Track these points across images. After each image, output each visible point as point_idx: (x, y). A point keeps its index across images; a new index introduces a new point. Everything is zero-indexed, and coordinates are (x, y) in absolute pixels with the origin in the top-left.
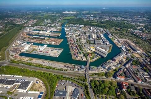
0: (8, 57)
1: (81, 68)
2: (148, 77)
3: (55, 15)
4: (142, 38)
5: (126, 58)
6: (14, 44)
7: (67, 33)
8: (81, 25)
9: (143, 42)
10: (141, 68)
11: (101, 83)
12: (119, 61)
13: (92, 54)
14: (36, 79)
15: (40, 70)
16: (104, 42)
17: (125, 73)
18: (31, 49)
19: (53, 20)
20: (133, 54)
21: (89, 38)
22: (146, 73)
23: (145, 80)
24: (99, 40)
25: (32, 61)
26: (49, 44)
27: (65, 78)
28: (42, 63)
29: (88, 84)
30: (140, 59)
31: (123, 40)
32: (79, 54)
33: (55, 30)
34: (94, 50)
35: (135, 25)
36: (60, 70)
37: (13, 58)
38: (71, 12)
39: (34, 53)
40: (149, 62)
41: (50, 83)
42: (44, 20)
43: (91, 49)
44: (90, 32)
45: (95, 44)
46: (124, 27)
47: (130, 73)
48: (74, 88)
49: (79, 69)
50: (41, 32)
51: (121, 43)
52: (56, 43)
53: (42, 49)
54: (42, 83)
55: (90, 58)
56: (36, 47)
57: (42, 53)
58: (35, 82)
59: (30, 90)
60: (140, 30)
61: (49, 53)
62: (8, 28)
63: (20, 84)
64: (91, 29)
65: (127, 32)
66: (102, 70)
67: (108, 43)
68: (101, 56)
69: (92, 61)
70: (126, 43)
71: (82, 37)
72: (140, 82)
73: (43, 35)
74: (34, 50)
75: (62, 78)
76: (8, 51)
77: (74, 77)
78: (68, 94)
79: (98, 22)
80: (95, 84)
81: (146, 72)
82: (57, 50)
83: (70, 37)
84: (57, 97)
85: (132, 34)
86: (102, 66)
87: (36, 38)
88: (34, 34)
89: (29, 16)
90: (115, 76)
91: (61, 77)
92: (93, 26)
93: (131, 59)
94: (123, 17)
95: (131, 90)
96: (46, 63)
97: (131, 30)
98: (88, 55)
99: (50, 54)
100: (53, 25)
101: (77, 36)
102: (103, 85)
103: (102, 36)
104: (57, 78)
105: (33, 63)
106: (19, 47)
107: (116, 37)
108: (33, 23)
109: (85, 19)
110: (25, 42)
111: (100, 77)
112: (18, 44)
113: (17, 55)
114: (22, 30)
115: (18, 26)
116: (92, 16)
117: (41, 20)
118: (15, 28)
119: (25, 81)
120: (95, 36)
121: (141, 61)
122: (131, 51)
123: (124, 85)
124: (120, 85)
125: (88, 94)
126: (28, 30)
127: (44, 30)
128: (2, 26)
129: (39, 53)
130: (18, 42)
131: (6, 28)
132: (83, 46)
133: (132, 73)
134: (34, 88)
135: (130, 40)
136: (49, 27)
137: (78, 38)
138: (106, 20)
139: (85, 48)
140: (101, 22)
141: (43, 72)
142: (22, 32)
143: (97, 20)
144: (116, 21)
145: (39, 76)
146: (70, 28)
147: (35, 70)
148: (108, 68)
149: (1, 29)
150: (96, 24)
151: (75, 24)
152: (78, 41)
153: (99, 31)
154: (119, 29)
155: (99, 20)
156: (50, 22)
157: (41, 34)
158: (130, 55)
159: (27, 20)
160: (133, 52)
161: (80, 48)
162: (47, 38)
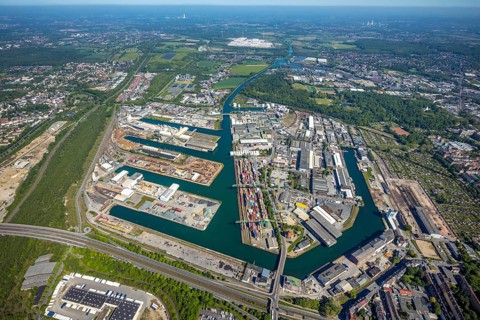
0: (84, 217)
1: (260, 275)
3: (208, 53)
4: (465, 180)
5: (390, 253)
6: (97, 174)
7: (236, 138)
8: (281, 107)
9: (460, 197)
10: (426, 296)
12: (368, 263)
13: (296, 229)
14: (150, 296)
15: (158, 268)
16: (338, 188)
17: (373, 307)
18: (138, 194)
19: (201, 76)
20: (418, 242)
21: (298, 167)
22: (433, 316)
24: (327, 174)
25: (140, 236)
26: (183, 178)
27: (218, 301)
28: (165, 248)
30: (432, 264)
31: (401, 182)
32: (260, 228)
33: (202, 123)
34: (304, 216)
35: (460, 115)
36: (207, 274)
37: (97, 221)
38: (256, 43)
39: (145, 211)
40: (456, 277)
41: (182, 312)
42: (171, 75)
43: (297, 211)
44: (303, 139)
45: (311, 192)
46: (417, 126)
47: (387, 311)
49: (254, 280)
50: (165, 131)
51: (390, 196)
52: (203, 178)
53: (166, 199)
54: (163, 311)
55: (288, 245)
56: (150, 186)
57: (164, 210)
58: (148, 306)
60: (466, 141)
61: (182, 214)
62: (77, 105)
63: (114, 306)
64: (308, 128)
65: (423, 149)
66: (315, 290)
67: (350, 194)
68: (319, 239)
69: (292, 255)
70: (406, 196)
71: (279, 158)
73: (170, 143)
74: (146, 199)
75: (211, 302)
76: (83, 195)
77: (239, 303)
79: (336, 92)
81: (433, 312)
82: (204, 206)
83: (243, 157)
85: (435, 157)
86: (316, 276)
87: (150, 154)
88: (145, 137)
89: (133, 54)
90: (344, 316)
91: (207, 299)
92: (319, 111)
93: (404, 260)
94: (426, 75)
96: (175, 248)
97: (437, 141)
98: (284, 234)
99: (185, 218)
100: (197, 101)
101: (262, 155)
103: (339, 162)
104: (198, 301)
105: (144, 245)
106: (108, 186)
107: (382, 166)
108: (142, 91)
109: (296, 78)
110: (121, 165)
111: (307, 310)
112: (104, 174)
113: (105, 214)
114: (113, 118)
115: (102, 101)
116: (322, 66)
117: (165, 73)
118: (94, 110)
119: (128, 299)
120: (318, 158)
121: (431, 272)
122: (413, 229)
126: (130, 118)
127: (173, 120)
128: (59, 96)
129: (158, 212)
130: (106, 166)
131: (71, 105)
132: (277, 195)
133: (394, 311)
135: (424, 183)
136: (187, 106)
137: (265, 162)
138: (363, 87)
139: (280, 205)
140: (346, 97)
141: (167, 276)
142: (114, 128)
143: (337, 84)
144: (398, 93)
145: (158, 290)
146: (247, 118)
147: (148, 268)
148: (333, 285)
149: (58, 110)
150: (329, 102)
151: (262, 100)
152: (264, 174)
153: (333, 139)
154: (400, 131)
155: (341, 87)
156: (190, 86)
157: (164, 138)
158: (405, 245)
159: (126, 74)
160: (416, 236)
161: (268, 203)
162: (179, 156)
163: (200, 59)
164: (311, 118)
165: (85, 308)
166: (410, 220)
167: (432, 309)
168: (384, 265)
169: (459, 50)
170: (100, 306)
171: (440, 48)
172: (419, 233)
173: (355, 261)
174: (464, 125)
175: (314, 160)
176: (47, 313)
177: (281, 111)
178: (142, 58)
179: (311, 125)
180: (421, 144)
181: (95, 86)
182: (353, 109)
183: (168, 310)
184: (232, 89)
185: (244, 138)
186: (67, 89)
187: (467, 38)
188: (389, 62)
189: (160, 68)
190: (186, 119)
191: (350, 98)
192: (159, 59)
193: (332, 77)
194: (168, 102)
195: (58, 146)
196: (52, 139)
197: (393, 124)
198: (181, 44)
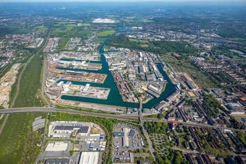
0: (49, 101)
1: (133, 110)
2: (197, 116)
3: (83, 27)
4: (203, 70)
5: (179, 97)
6: (48, 84)
7: (109, 64)
8: (126, 49)
9: (202, 76)
10: (193, 108)
11: (154, 124)
12: (172, 101)
13: (144, 94)
14: (92, 124)
15: (92, 114)
16: (157, 78)
17: (176, 114)
18: (71, 90)
19: (84, 38)
21: (139, 72)
22: (196, 113)
23: (194, 119)
24: (152, 73)
25: (79, 105)
26: (90, 82)
27: (120, 121)
28: (92, 107)
29: (142, 125)
30: (194, 98)
31: (180, 73)
32: (129, 95)
33: (92, 59)
34: (146, 89)
35: (199, 47)
36: (113, 113)
37: (56, 102)
38: (107, 21)
39: (78, 96)
40: (202, 101)
41: (107, 126)
42: (68, 38)
43: (142, 88)
44: (139, 61)
45: (147, 81)
46: (184, 53)
47: (181, 114)
48: (130, 130)
49: (132, 112)
50: (75, 64)
51: (177, 79)
52: (99, 80)
53: (86, 90)
54: (99, 127)
55: (142, 100)
56: (76, 86)
57: (86, 94)
58: (92, 127)
59: (90, 133)
60: (202, 57)
61: (95, 95)
62: (22, 55)
63: (78, 129)
64: (140, 57)
65: (187, 61)
66: (155, 112)
67: (162, 79)
68: (153, 96)
69: (144, 102)
70: (183, 78)
71: (131, 70)
72: (188, 121)
73: (79, 68)
74: (76, 92)
75: (117, 122)
76: (45, 93)
77: (128, 120)
78: (126, 134)
79: (149, 41)
80: (148, 125)
82: (104, 91)
83: (115, 71)
84: (116, 137)
85: (192, 64)
86: (154, 108)
87: (71, 74)
88: (66, 67)
89: (43, 29)
90: (166, 117)
91: (115, 121)
92: (143, 50)
93: (184, 98)
94: (185, 32)
95: (179, 128)
96: (96, 107)
97: (192, 58)
98: (139, 96)
100: (85, 49)
101: (123, 69)
102: (155, 126)
103: (156, 69)
104: (112, 122)
106: (56, 88)
107: (172, 69)
108: (55, 46)
109: (130, 36)
110: (58, 80)
111: (153, 118)
112: (52, 84)
113: (59, 99)
114: (45, 60)
115: (35, 53)
116: (140, 31)
117: (64, 38)
119: (82, 126)
120: (147, 68)
121: (194, 101)
122: (187, 88)
123: (174, 124)
124: (170, 125)
125: (142, 133)
126: (54, 59)
127: (77, 59)
128: (9, 52)
129: (84, 95)
130: (51, 80)
131: (19, 56)
132: (133, 83)
133: (183, 113)
134: (94, 132)
135: (189, 73)
136: (81, 52)
137: (125, 72)
138: (160, 38)
139: (136, 87)
140: (154, 43)
141: (96, 116)
142: (47, 64)
143: (148, 38)
144: (175, 40)
145: (94, 121)
146: (112, 55)
147: (87, 115)
148: (161, 110)
149: (12, 58)
150: (147, 46)
151: (117, 47)
152: (126, 76)
153: (151, 60)
154: (177, 55)
155: (151, 39)
156: (79, 43)
157: (75, 67)
158: (184, 94)
159: (43, 39)
160: (188, 91)
161: (130, 86)
162: (85, 73)
163: (80, 30)
164: (141, 53)
165: (66, 131)
166: (185, 86)
167: (196, 111)
168: (178, 101)
169: (197, 21)
170: (72, 129)
171: (190, 21)
172: (189, 89)
173: (168, 101)
174: (201, 51)
175: (145, 69)
176: (49, 136)
177: (127, 51)
178: (48, 31)
179: (141, 55)
180: (186, 59)
181: (27, 46)
182: (157, 48)
183: (101, 127)
184: (101, 43)
185: (113, 63)
186: (13, 48)
187: (200, 16)
188: (169, 27)
189: (60, 35)
190: (83, 58)
191: (156, 44)
192: (58, 30)
193: (146, 35)
194: (71, 51)
195: (21, 75)
196: (17, 72)
197: (175, 53)
198: (68, 22)
